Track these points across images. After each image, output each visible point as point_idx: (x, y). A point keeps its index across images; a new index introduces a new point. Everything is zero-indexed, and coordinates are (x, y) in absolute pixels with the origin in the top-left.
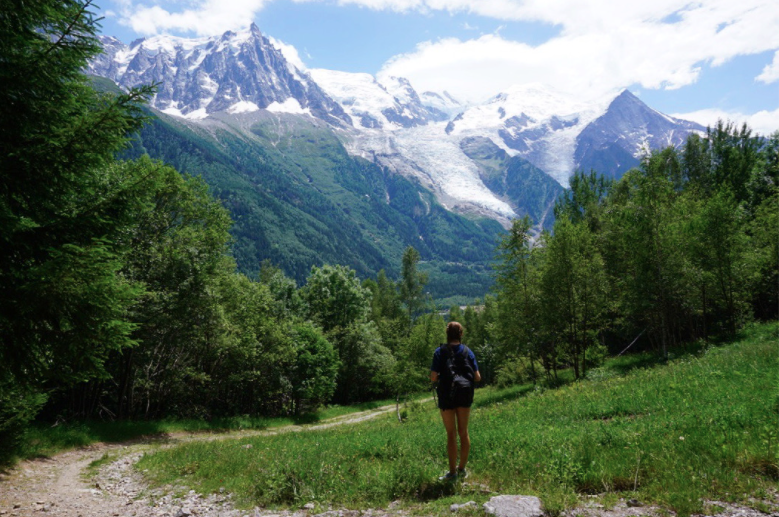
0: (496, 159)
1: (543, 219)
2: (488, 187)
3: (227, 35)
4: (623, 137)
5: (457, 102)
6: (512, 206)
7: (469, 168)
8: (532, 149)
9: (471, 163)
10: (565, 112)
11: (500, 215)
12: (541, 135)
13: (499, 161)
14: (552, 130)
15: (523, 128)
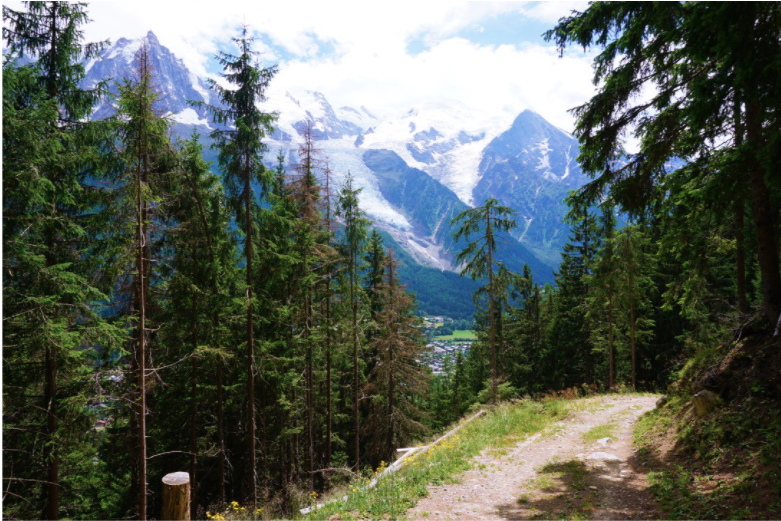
0: (397, 171)
1: (436, 230)
2: (386, 198)
3: (122, 42)
4: (526, 151)
5: (374, 117)
6: (407, 217)
7: (369, 180)
8: (439, 162)
9: (370, 174)
10: (472, 129)
11: (394, 226)
12: (448, 149)
13: (400, 173)
14: (459, 145)
15: (432, 142)
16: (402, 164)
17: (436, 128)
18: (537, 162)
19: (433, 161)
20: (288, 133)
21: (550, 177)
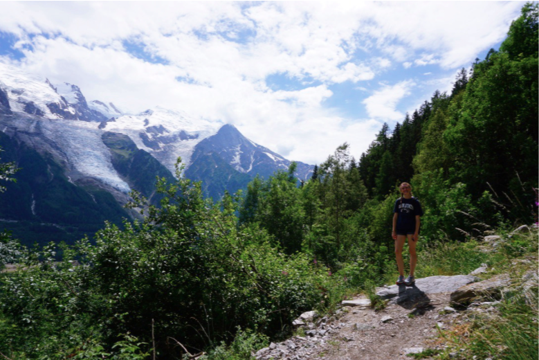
0: (128, 150)
1: (152, 196)
2: (116, 169)
4: (225, 150)
5: (119, 112)
6: (129, 184)
7: (104, 154)
8: (163, 149)
9: (107, 150)
10: (190, 130)
11: (118, 189)
12: (171, 142)
13: (130, 152)
14: (179, 140)
15: (160, 135)
16: (133, 146)
17: (164, 126)
18: (231, 159)
19: (159, 148)
20: (42, 110)
21: (240, 170)
